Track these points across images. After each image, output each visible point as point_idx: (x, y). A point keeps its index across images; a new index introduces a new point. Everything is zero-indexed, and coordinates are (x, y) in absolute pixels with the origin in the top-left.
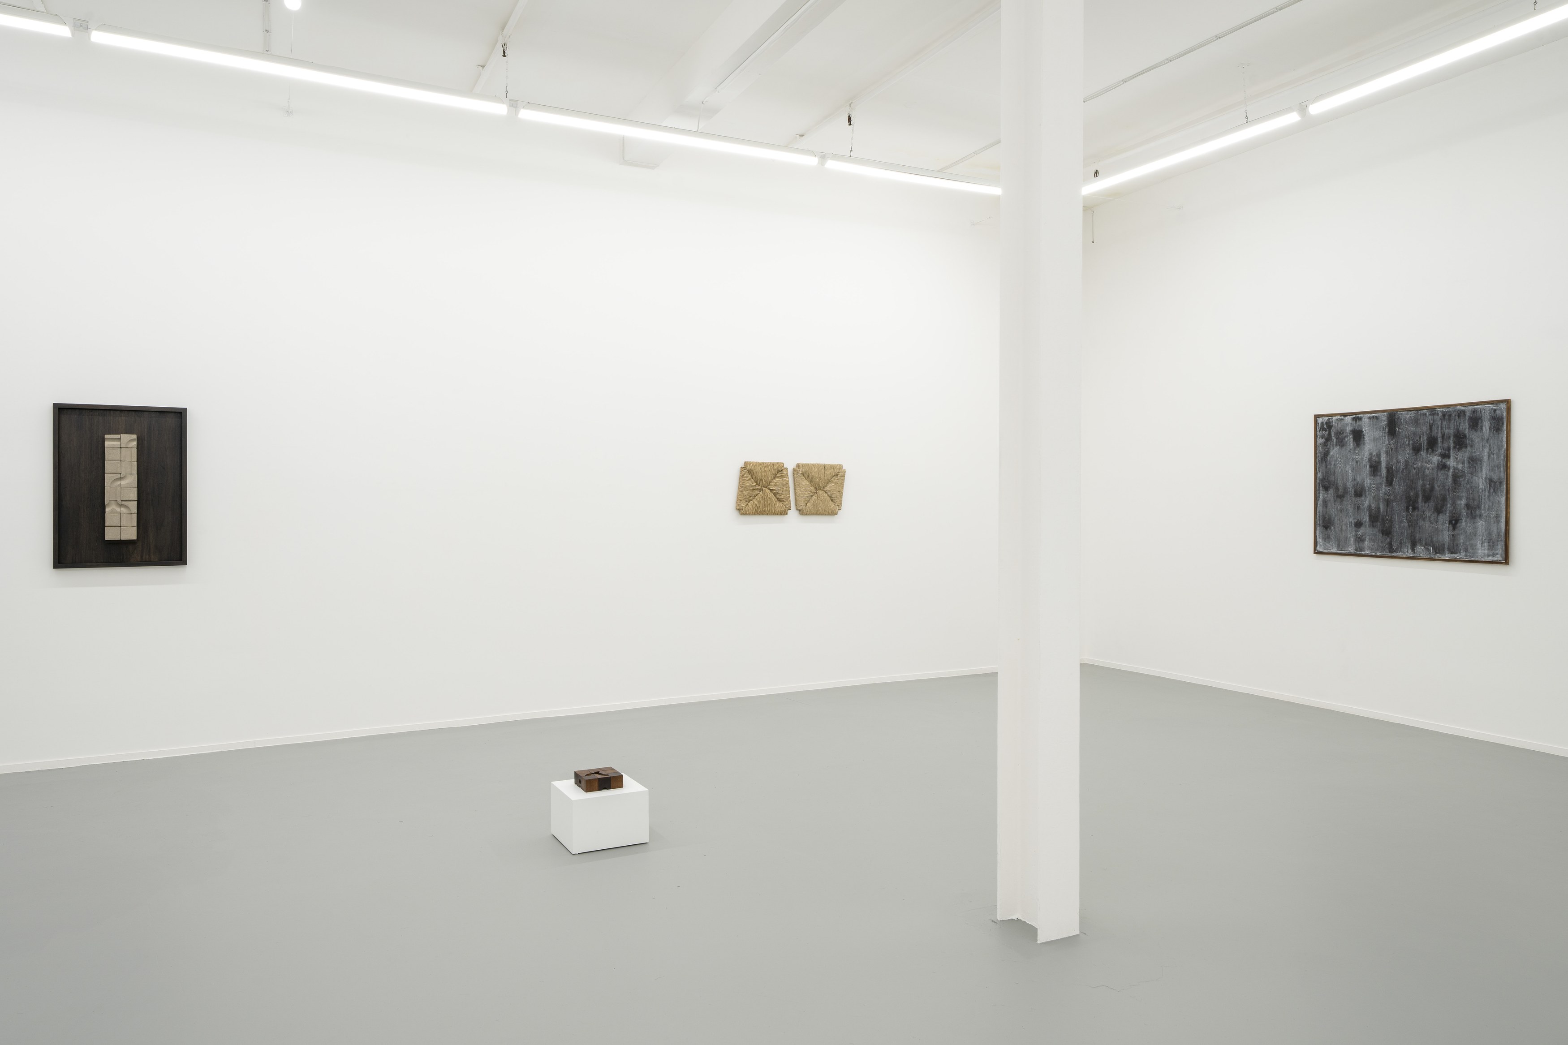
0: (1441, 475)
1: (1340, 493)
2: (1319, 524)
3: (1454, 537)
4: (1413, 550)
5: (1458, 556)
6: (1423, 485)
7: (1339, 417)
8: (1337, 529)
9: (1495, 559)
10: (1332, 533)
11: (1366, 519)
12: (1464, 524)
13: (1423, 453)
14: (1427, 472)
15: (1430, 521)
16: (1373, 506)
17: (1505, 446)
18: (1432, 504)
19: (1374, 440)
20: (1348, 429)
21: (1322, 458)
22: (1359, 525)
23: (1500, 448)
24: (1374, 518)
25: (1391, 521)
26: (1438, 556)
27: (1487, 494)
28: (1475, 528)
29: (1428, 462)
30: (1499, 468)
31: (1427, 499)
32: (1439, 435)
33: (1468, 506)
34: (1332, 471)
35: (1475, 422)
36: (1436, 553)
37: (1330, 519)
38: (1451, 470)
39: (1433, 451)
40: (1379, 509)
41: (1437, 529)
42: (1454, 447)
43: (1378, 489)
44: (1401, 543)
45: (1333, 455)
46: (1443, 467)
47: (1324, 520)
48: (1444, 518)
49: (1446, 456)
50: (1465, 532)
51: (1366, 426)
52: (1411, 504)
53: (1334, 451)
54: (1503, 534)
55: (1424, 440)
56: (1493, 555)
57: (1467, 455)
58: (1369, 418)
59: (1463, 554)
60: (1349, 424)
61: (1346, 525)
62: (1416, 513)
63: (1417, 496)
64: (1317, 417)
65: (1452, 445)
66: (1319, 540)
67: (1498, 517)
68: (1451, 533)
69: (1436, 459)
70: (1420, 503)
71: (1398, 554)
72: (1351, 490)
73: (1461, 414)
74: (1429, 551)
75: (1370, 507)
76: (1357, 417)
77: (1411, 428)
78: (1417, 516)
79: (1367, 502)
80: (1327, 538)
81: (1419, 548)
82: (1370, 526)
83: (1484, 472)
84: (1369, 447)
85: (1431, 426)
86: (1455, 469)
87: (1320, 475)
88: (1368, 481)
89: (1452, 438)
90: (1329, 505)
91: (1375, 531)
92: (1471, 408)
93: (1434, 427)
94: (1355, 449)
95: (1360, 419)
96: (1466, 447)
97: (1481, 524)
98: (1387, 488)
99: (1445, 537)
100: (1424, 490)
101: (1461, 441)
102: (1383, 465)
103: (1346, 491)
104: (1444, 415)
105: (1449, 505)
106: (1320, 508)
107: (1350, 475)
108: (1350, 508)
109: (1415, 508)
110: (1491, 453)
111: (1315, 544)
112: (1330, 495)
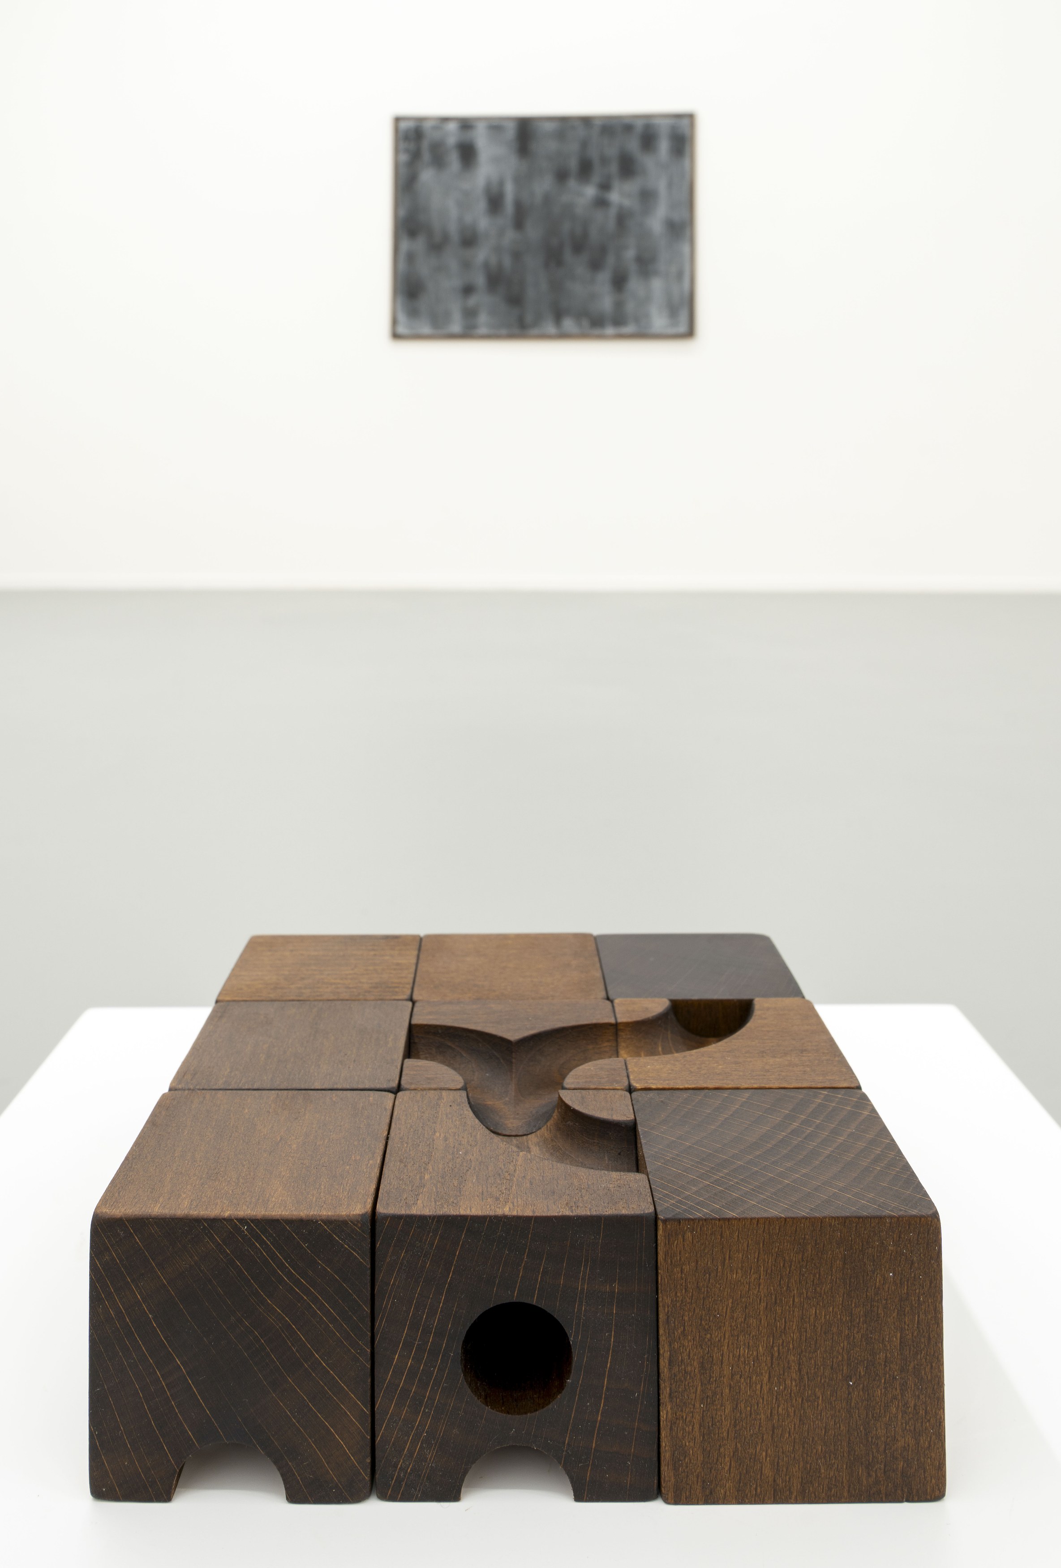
0: (599, 214)
1: (437, 244)
2: (401, 293)
3: (619, 305)
4: (558, 324)
5: (625, 330)
6: (572, 230)
7: (435, 119)
8: (431, 301)
9: (677, 332)
10: (424, 306)
11: (480, 280)
12: (634, 284)
13: (572, 183)
14: (578, 210)
15: (583, 284)
16: (493, 263)
17: (690, 176)
18: (585, 256)
19: (495, 160)
20: (451, 141)
21: (405, 183)
22: (468, 290)
23: (682, 178)
24: (495, 279)
25: (522, 282)
26: (597, 331)
27: (665, 240)
28: (650, 287)
29: (580, 195)
30: (682, 206)
31: (578, 247)
32: (596, 158)
33: (638, 259)
34: (423, 206)
35: (648, 143)
36: (593, 325)
37: (419, 284)
38: (614, 207)
39: (586, 180)
40: (501, 266)
41: (593, 293)
42: (619, 175)
43: (501, 236)
44: (538, 317)
45: (424, 181)
46: (601, 203)
47: (409, 285)
48: (604, 278)
49: (605, 186)
50: (636, 293)
51: (481, 140)
52: (553, 259)
53: (427, 176)
54: (688, 295)
55: (573, 164)
56: (674, 326)
57: (637, 188)
58: (487, 125)
59: (633, 324)
60: (452, 131)
61: (447, 291)
62: (560, 271)
63: (562, 245)
64: (398, 120)
65: (615, 170)
66: (402, 317)
67: (681, 272)
68: (615, 295)
69: (590, 191)
70: (568, 255)
71: (533, 330)
72: (455, 237)
73: (628, 130)
74: (582, 323)
75: (486, 265)
76: (466, 124)
77: (553, 146)
78: (563, 275)
79: (482, 254)
80: (413, 313)
81: (568, 324)
82: (487, 293)
83: (662, 211)
84: (485, 172)
85: (584, 146)
86: (620, 206)
87: (402, 213)
88: (483, 223)
89: (615, 162)
90: (418, 260)
91: (496, 301)
92: (641, 124)
93: (589, 146)
94: (462, 173)
95: (472, 125)
96: (636, 173)
97: (657, 285)
98: (515, 235)
99: (606, 303)
100: (573, 234)
101: (627, 169)
102: (509, 199)
103: (446, 238)
104: (603, 128)
105: (611, 257)
106: (402, 266)
107: (454, 213)
108: (454, 265)
109: (560, 263)
110: (670, 185)
111: (395, 322)
112: (420, 242)
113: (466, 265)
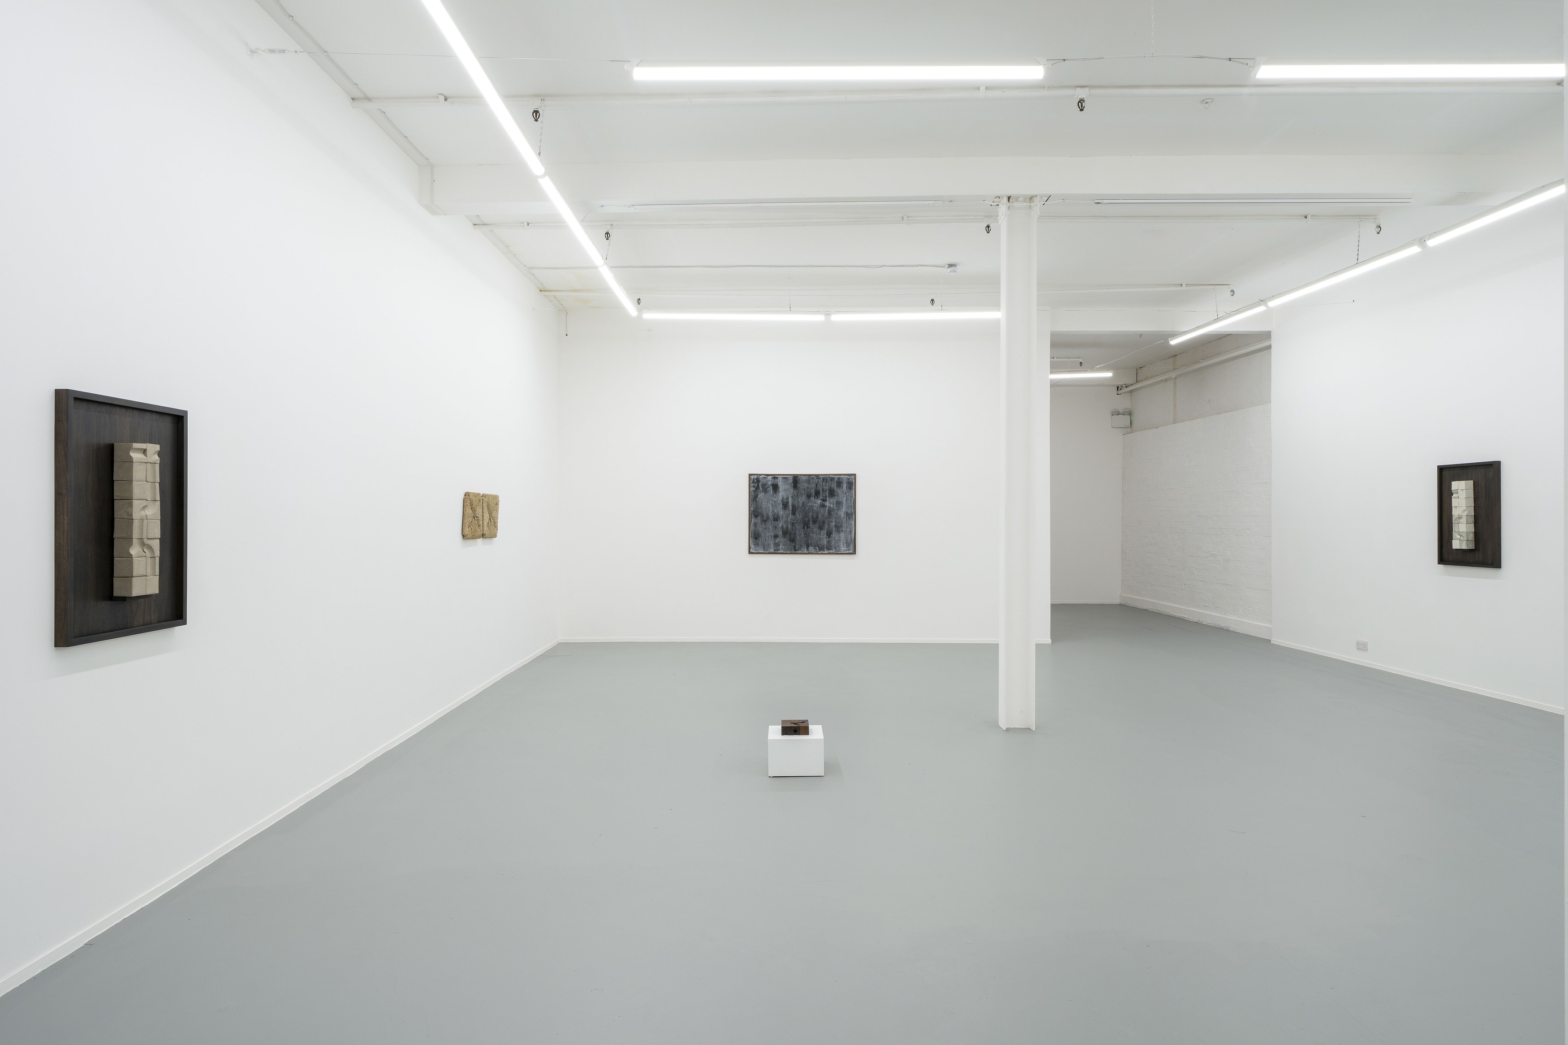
0: (822, 510)
1: (764, 519)
2: (752, 537)
3: (829, 542)
4: (808, 549)
5: (831, 551)
6: (813, 515)
7: (764, 476)
8: (763, 539)
9: (850, 552)
10: (760, 542)
11: (781, 533)
12: (834, 535)
13: (812, 498)
14: (815, 508)
15: (816, 534)
16: (784, 526)
17: (854, 497)
18: (817, 525)
19: (785, 490)
20: (770, 483)
21: (753, 499)
22: (776, 536)
23: (851, 497)
24: (785, 533)
25: (795, 534)
26: (821, 552)
27: (845, 520)
28: (839, 537)
29: (815, 503)
30: (851, 507)
31: (814, 522)
32: (821, 489)
33: (836, 526)
34: (760, 507)
35: (839, 483)
36: (820, 550)
37: (758, 533)
38: (827, 508)
39: (818, 497)
40: (787, 528)
41: (820, 538)
42: (829, 496)
43: (787, 517)
44: (801, 546)
45: (760, 498)
46: (823, 506)
47: (755, 534)
48: (824, 532)
49: (824, 500)
50: (835, 539)
51: (780, 482)
52: (806, 525)
53: (761, 495)
54: (853, 540)
55: (813, 492)
56: (849, 550)
57: (835, 500)
58: (782, 478)
59: (834, 550)
60: (770, 481)
61: (768, 536)
62: (809, 530)
63: (809, 521)
64: (750, 475)
65: (828, 495)
66: (752, 546)
67: (851, 531)
68: (828, 540)
69: (819, 502)
70: (811, 525)
71: (799, 552)
72: (771, 517)
73: (832, 479)
74: (816, 549)
75: (782, 526)
76: (775, 477)
77: (806, 485)
78: (809, 531)
79: (780, 524)
80: (756, 545)
81: (811, 548)
82: (783, 537)
83: (844, 509)
84: (781, 494)
85: (817, 485)
86: (829, 507)
87: (752, 508)
88: (781, 513)
89: (827, 491)
90: (758, 525)
91: (786, 540)
92: (837, 476)
93: (818, 485)
94: (773, 495)
95: (777, 478)
96: (835, 496)
97: (842, 535)
98: (792, 517)
99: (825, 542)
100: (813, 518)
101: (832, 493)
102: (790, 504)
103: (768, 518)
104: (823, 479)
105: (826, 526)
106: (752, 528)
107: (771, 509)
108: (771, 527)
109: (808, 527)
110: (847, 500)
111: (749, 548)
112: (759, 519)
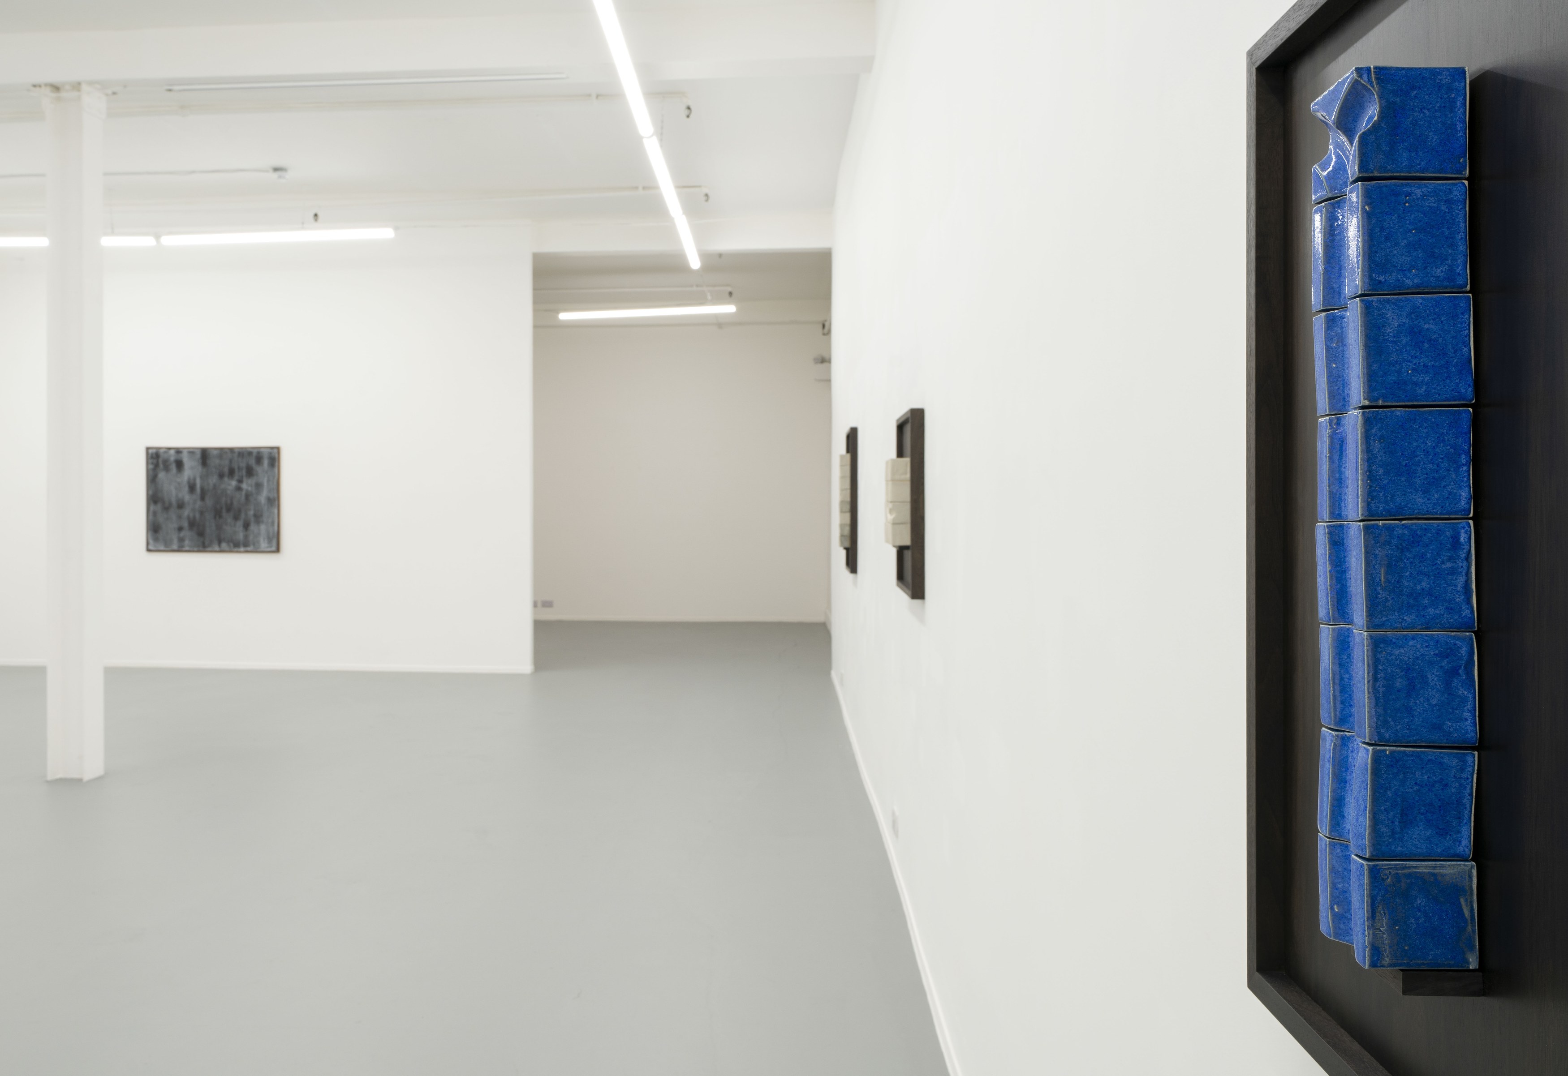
0: (237, 494)
1: (166, 506)
2: (150, 529)
3: (246, 537)
4: (220, 545)
5: (249, 549)
6: (226, 501)
7: (165, 450)
8: (164, 533)
9: (272, 549)
10: (160, 535)
11: (186, 524)
12: (253, 527)
13: (226, 479)
14: (229, 492)
15: (230, 525)
16: (191, 515)
17: (277, 476)
18: (231, 513)
19: (192, 468)
20: (172, 459)
21: (152, 479)
22: (180, 529)
23: (273, 477)
24: (192, 524)
25: (204, 526)
26: (236, 549)
27: (267, 506)
28: (259, 529)
29: (229, 485)
30: (273, 490)
31: (229, 510)
32: (236, 467)
33: (255, 516)
34: (160, 489)
35: (259, 459)
36: (235, 547)
37: (158, 524)
38: (244, 491)
39: (232, 477)
40: (194, 517)
41: (235, 531)
42: (246, 476)
43: (195, 503)
44: (211, 541)
45: (160, 477)
46: (239, 489)
47: (154, 525)
48: (240, 524)
49: (240, 481)
50: (253, 532)
51: (185, 458)
52: (218, 514)
53: (162, 475)
54: (276, 533)
55: (226, 470)
56: (271, 547)
57: (254, 481)
58: (188, 452)
59: (252, 547)
60: (172, 456)
61: (171, 529)
62: (221, 520)
63: (222, 508)
64: (148, 449)
65: (244, 474)
66: (151, 541)
67: (273, 523)
68: (245, 533)
69: (234, 483)
70: (224, 513)
71: (209, 549)
72: (174, 503)
73: (250, 453)
74: (230, 545)
75: (188, 517)
76: (178, 451)
77: (217, 461)
78: (222, 522)
79: (186, 512)
80: (156, 540)
81: (224, 545)
82: (188, 530)
83: (264, 493)
84: (187, 473)
85: (231, 461)
86: (247, 490)
87: (150, 492)
88: (187, 497)
89: (244, 469)
90: (158, 514)
91: (193, 533)
92: (256, 450)
93: (233, 461)
94: (177, 474)
95: (181, 452)
96: (253, 476)
97: (263, 527)
98: (201, 502)
99: (241, 536)
100: (226, 504)
101: (250, 472)
102: (198, 486)
103: (170, 504)
104: (239, 454)
105: (243, 515)
106: (151, 517)
107: (174, 492)
108: (174, 517)
109: (220, 517)
110: (268, 481)
111: (148, 544)
112: (159, 507)
113: (180, 517)
